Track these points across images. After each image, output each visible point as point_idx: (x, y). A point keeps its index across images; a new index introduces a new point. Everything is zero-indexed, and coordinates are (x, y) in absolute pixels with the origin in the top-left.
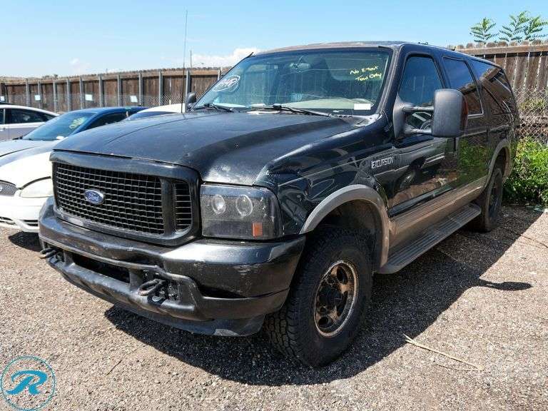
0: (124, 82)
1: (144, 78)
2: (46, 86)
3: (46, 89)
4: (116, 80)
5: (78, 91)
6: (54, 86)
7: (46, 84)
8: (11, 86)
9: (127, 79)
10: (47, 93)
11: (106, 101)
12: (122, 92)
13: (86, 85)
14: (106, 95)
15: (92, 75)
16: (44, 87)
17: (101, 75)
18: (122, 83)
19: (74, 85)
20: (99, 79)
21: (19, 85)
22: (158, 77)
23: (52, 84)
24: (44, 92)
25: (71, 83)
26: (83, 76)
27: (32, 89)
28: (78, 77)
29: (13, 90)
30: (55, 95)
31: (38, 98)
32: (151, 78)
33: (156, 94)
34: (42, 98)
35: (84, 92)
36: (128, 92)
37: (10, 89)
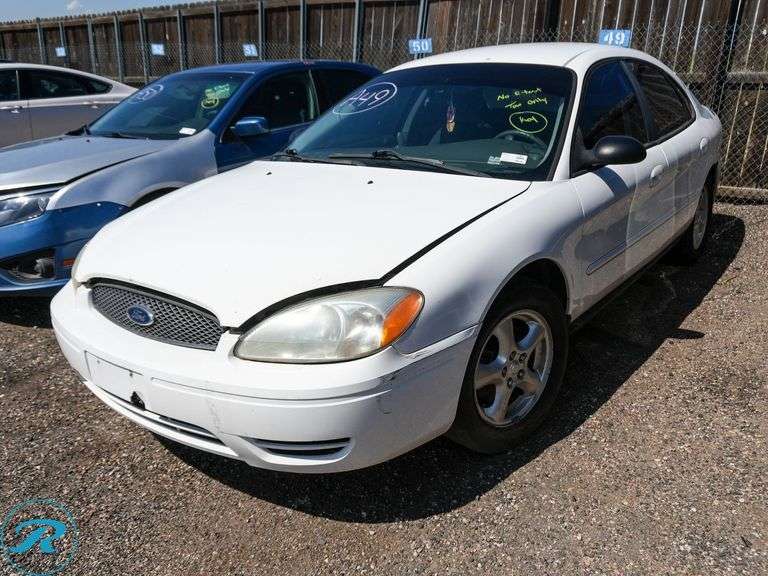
0: (226, 20)
1: (266, 10)
2: (74, 30)
3: (75, 35)
4: (211, 16)
5: (135, 38)
6: (90, 29)
7: (73, 28)
8: (9, 32)
9: (234, 14)
10: (76, 43)
11: (190, 57)
12: (222, 39)
13: (150, 26)
14: (189, 45)
15: (162, 8)
16: (70, 32)
17: (179, 7)
18: (222, 21)
19: (127, 27)
20: (177, 15)
21: (24, 31)
22: (297, 8)
23: (86, 27)
24: (72, 41)
25: (123, 24)
26: (144, 9)
27: (48, 37)
28: (134, 11)
29: (14, 40)
30: (92, 46)
31: (61, 52)
32: (282, 9)
33: (293, 40)
34: (68, 51)
35: (148, 40)
36: (234, 38)
37: (8, 38)
